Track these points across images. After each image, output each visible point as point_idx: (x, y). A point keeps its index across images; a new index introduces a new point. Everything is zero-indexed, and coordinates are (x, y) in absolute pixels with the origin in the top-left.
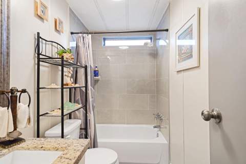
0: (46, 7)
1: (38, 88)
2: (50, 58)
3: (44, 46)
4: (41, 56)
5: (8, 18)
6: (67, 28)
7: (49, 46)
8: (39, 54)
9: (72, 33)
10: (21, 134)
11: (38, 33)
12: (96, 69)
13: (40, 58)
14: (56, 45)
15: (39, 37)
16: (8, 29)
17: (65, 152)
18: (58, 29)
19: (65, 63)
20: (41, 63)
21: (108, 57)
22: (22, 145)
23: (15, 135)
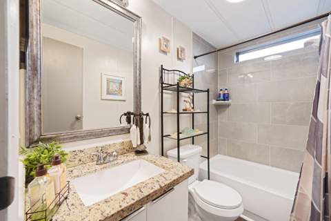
0: (168, 41)
1: (162, 113)
2: (171, 85)
3: (166, 75)
4: (164, 85)
5: (140, 59)
6: (189, 53)
7: (171, 75)
8: (162, 84)
9: (195, 57)
10: (146, 148)
11: (162, 66)
12: (226, 92)
13: (163, 87)
14: (178, 72)
15: (162, 69)
16: (140, 68)
17: (167, 171)
18: (180, 56)
19: (180, 88)
20: (164, 91)
21: (249, 75)
22: (146, 156)
23: (141, 148)
